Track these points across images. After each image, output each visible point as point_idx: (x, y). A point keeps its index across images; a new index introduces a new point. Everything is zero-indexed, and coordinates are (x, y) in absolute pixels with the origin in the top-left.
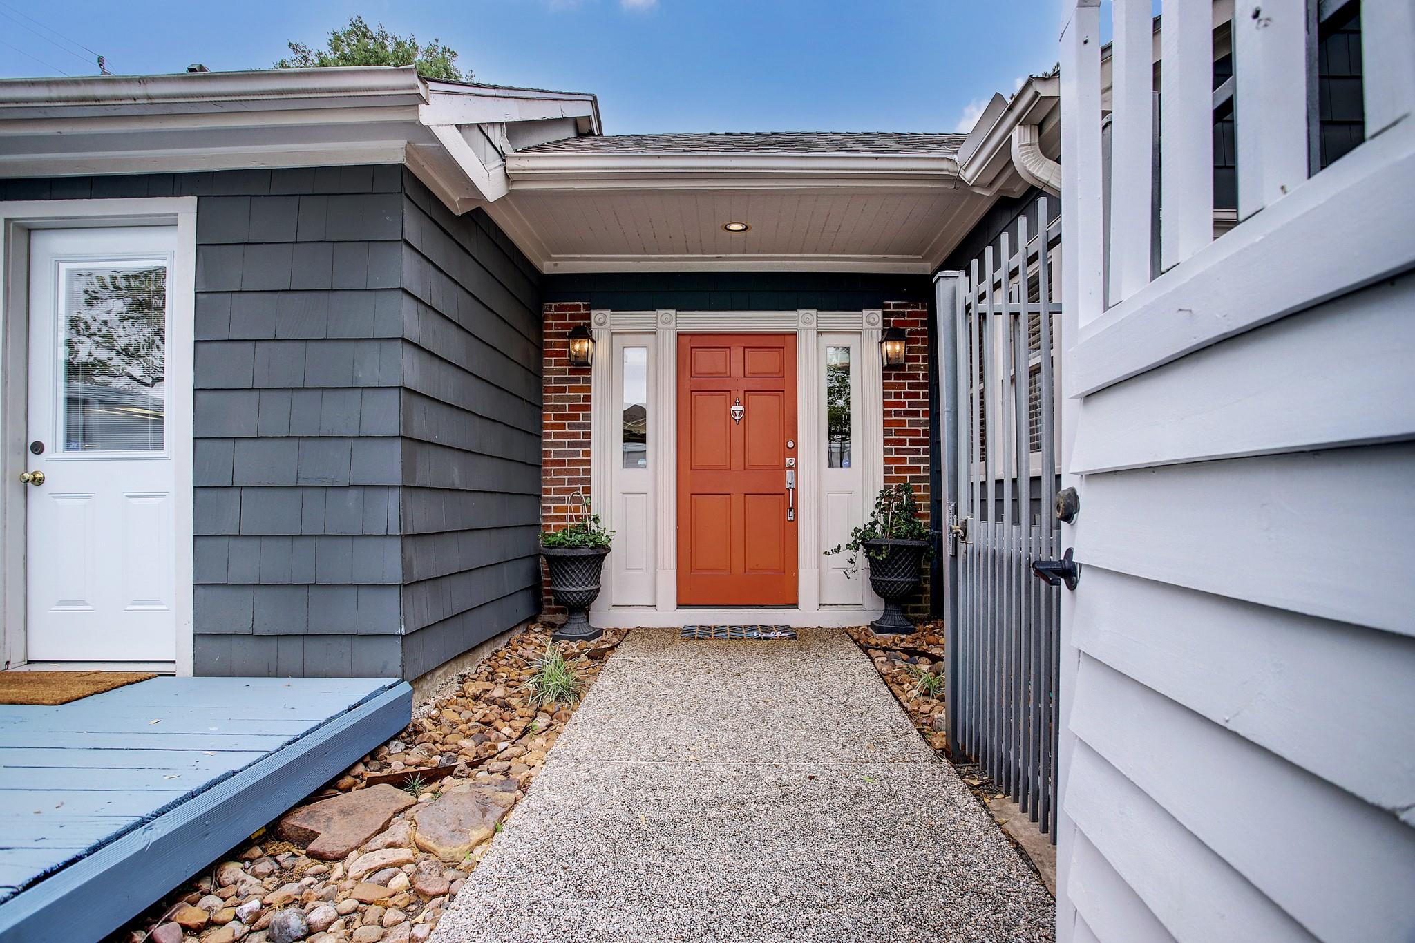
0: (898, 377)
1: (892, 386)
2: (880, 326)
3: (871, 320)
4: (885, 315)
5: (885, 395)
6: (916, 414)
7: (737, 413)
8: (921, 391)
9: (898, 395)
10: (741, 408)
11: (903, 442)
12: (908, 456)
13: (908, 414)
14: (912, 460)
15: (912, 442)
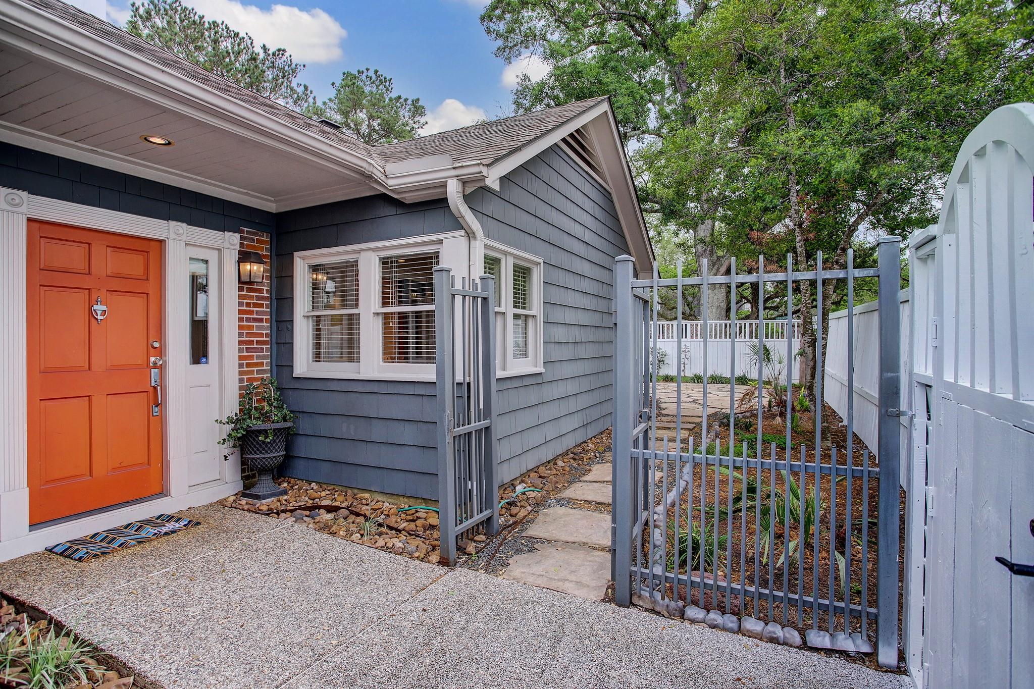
0: (249, 290)
1: (244, 297)
2: (238, 247)
3: (231, 241)
4: (241, 238)
5: (240, 304)
6: (261, 320)
7: (99, 312)
8: (265, 303)
9: (248, 305)
10: (104, 308)
11: (251, 342)
12: (255, 354)
13: (255, 320)
14: (258, 357)
15: (258, 342)
